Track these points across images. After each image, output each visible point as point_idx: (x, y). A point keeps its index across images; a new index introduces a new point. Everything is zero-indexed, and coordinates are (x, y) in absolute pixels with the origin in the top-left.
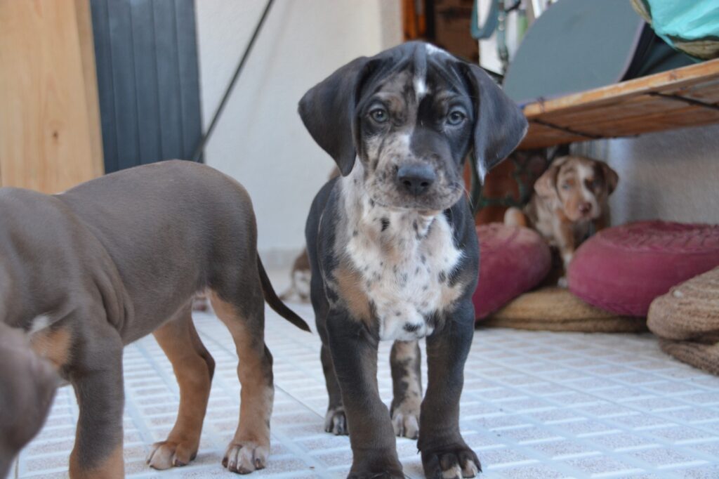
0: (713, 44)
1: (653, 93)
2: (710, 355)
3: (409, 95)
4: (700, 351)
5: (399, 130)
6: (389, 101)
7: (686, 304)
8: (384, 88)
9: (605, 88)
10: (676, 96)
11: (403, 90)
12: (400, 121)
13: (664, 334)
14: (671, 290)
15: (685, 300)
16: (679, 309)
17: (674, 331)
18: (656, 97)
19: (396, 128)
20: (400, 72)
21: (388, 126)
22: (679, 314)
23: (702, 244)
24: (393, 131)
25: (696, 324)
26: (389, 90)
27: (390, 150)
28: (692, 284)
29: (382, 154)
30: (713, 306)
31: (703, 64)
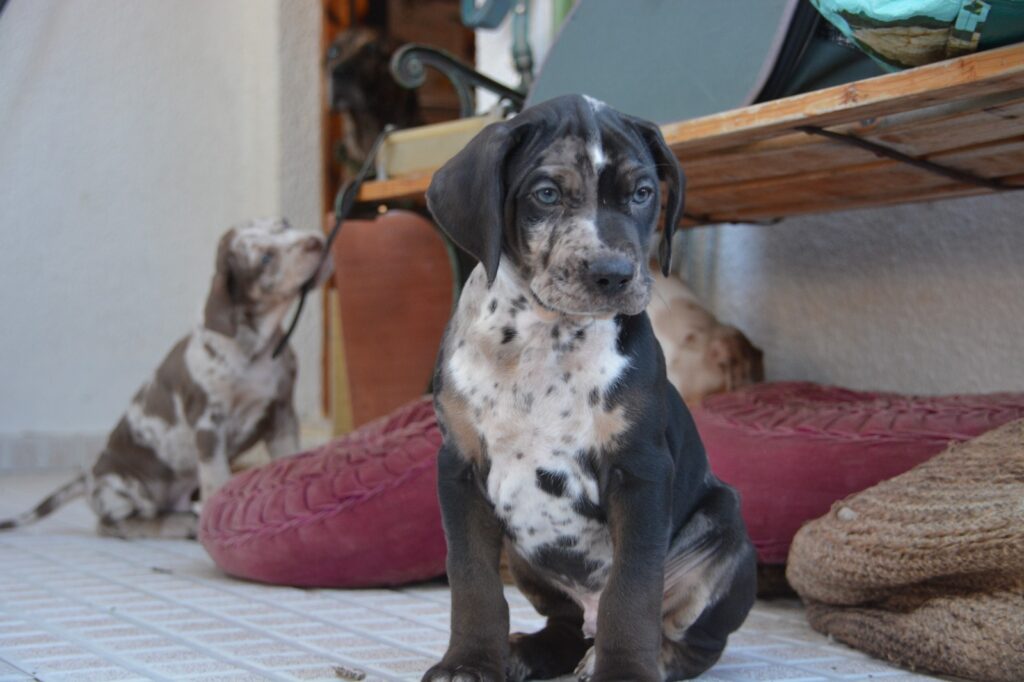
0: (924, 34)
1: (812, 126)
2: (903, 630)
3: (585, 167)
4: (885, 623)
5: (577, 214)
6: (560, 176)
7: (861, 533)
8: (546, 160)
9: (723, 115)
10: (853, 139)
11: (575, 161)
12: (577, 201)
13: (819, 592)
14: (834, 507)
15: (859, 526)
16: (848, 543)
17: (838, 586)
18: (817, 137)
19: (573, 211)
20: (564, 137)
21: (561, 209)
22: (847, 551)
23: (892, 425)
24: (568, 215)
25: (878, 570)
26: (556, 161)
27: (568, 242)
28: (872, 496)
29: (556, 247)
30: (911, 536)
31: (905, 73)
